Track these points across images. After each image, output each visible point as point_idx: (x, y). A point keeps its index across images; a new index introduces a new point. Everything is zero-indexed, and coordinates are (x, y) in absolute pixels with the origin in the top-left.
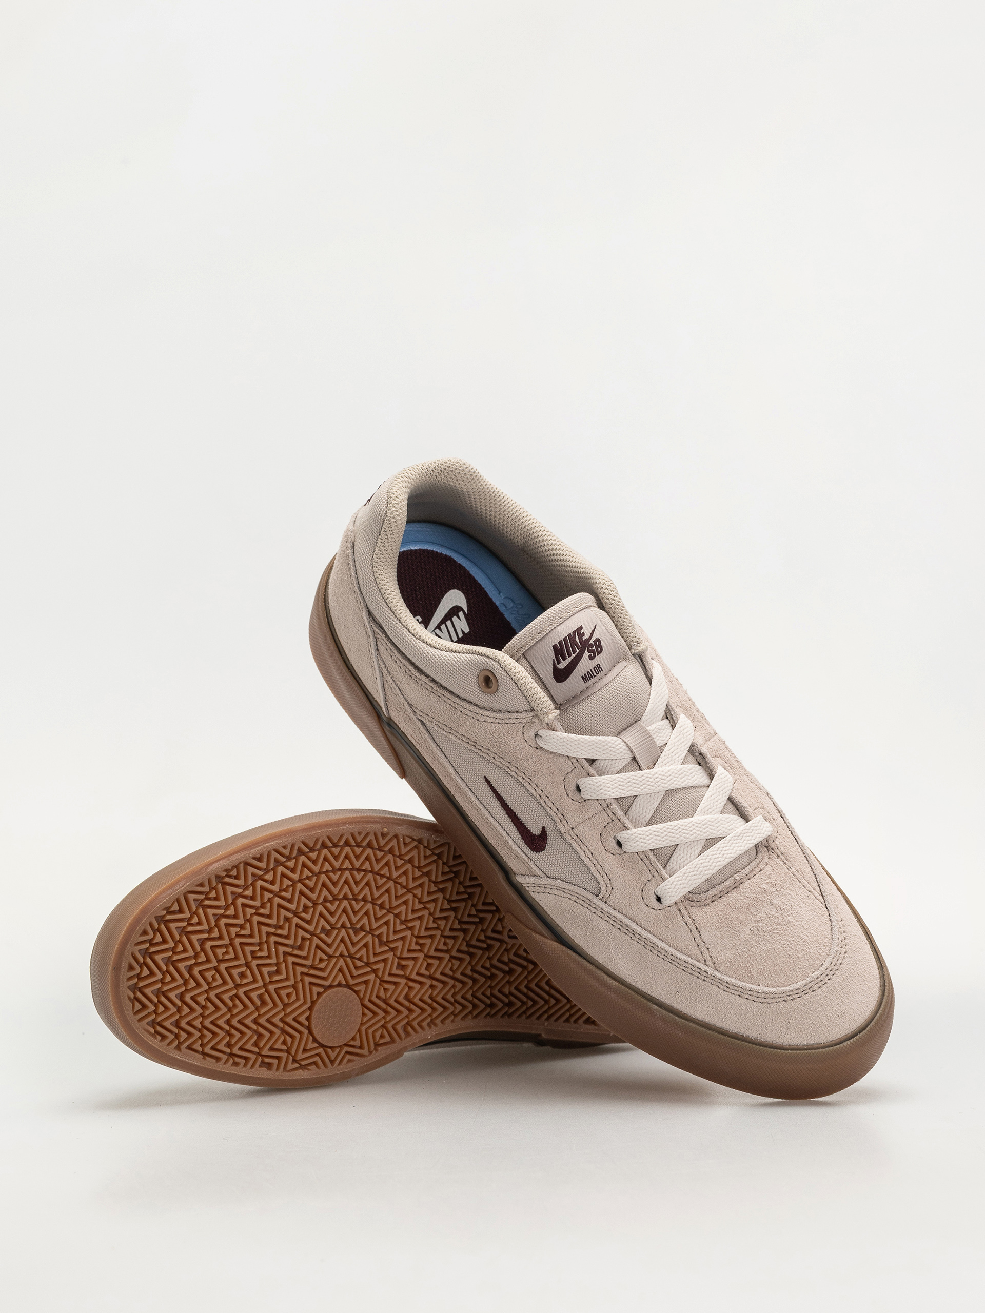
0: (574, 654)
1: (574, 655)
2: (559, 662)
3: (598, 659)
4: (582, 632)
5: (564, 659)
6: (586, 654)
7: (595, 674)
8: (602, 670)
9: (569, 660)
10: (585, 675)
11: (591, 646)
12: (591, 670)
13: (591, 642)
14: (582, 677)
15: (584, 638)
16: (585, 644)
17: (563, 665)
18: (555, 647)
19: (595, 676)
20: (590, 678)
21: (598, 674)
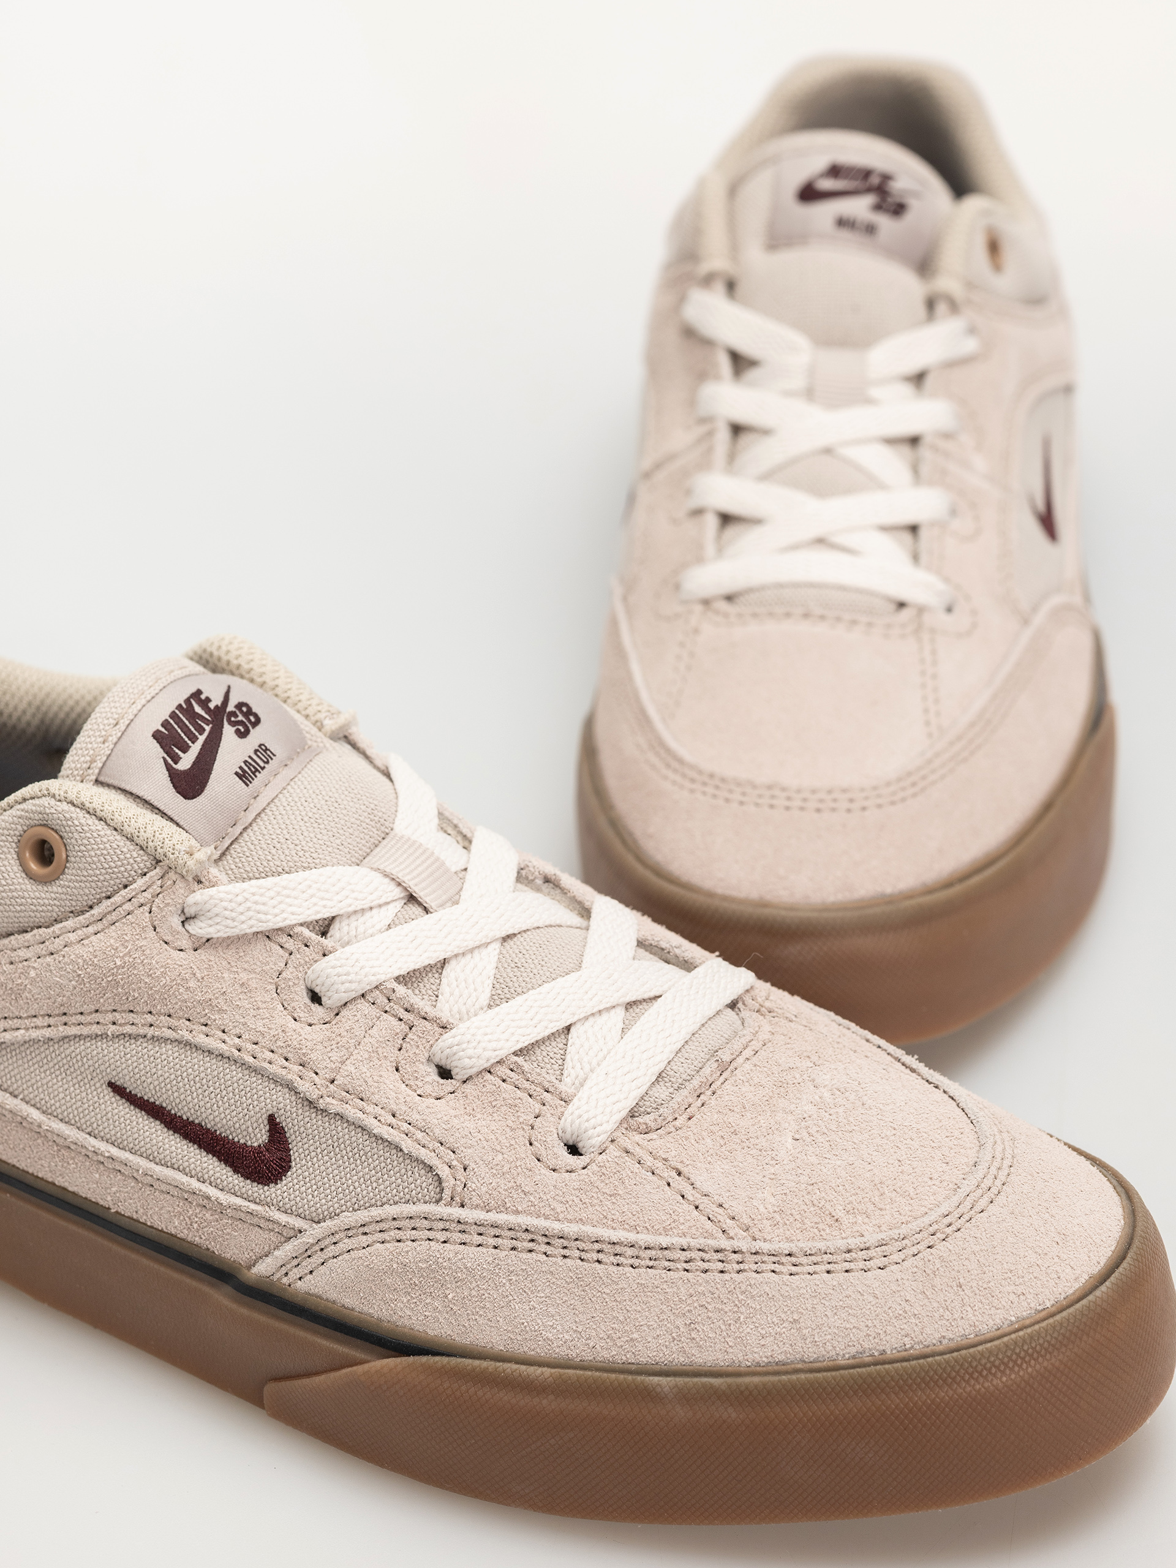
0: (201, 734)
1: (202, 739)
2: (176, 759)
3: (257, 736)
4: (203, 697)
5: (185, 749)
6: (228, 731)
7: (262, 764)
8: (274, 755)
9: (195, 749)
10: (241, 768)
11: (233, 714)
12: (250, 757)
13: (231, 708)
14: (237, 774)
15: (212, 705)
16: (219, 715)
17: (186, 761)
18: (157, 736)
19: (263, 768)
20: (254, 773)
21: (267, 762)
